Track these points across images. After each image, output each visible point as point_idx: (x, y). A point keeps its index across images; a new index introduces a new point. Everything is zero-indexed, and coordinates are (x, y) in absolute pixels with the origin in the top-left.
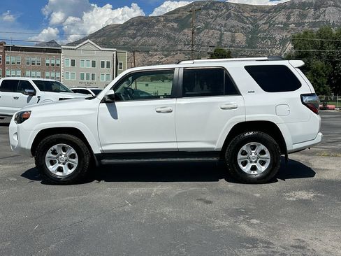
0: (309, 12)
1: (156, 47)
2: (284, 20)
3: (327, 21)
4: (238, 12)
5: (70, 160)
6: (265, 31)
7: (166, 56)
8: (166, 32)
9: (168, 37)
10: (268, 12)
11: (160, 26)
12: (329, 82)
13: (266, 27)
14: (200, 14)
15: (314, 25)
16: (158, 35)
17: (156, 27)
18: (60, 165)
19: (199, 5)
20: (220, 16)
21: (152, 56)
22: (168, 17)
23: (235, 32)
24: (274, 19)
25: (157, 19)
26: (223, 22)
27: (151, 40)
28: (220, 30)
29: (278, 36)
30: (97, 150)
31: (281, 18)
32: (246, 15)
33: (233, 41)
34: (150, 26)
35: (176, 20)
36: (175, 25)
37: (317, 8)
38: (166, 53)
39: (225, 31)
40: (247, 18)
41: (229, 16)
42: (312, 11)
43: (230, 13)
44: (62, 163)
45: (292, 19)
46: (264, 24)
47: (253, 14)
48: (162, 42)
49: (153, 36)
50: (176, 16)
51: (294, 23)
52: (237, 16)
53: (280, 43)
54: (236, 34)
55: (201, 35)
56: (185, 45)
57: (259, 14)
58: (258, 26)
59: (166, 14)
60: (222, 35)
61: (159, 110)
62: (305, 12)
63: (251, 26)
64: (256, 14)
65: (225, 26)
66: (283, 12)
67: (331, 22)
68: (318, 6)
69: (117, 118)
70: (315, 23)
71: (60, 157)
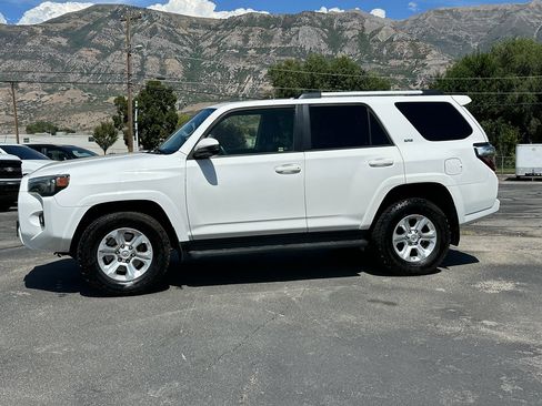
0: (275, 32)
1: (30, 76)
2: (240, 43)
3: (301, 48)
4: (169, 25)
5: (139, 254)
6: (211, 58)
7: (50, 92)
8: (47, 51)
9: (52, 61)
10: (216, 29)
11: (37, 42)
13: (214, 51)
14: (107, 25)
15: (282, 52)
16: (34, 56)
17: (29, 44)
18: (122, 264)
19: (102, 11)
20: (139, 31)
21: (23, 91)
22: (49, 28)
23: (165, 58)
24: (224, 40)
25: (31, 30)
26: (146, 41)
27: (21, 65)
28: (141, 54)
29: (232, 66)
30: (183, 236)
31: (234, 39)
32: (182, 31)
33: (163, 71)
34: (18, 42)
35: (64, 33)
36: (64, 42)
37: (286, 27)
38: (49, 87)
39: (149, 54)
40: (183, 35)
41: (153, 32)
42: (280, 31)
43: (155, 27)
44: (125, 260)
45: (251, 42)
46: (210, 47)
47: (192, 30)
48: (42, 69)
49: (24, 57)
50: (64, 26)
51: (255, 49)
52: (167, 31)
53: (236, 78)
54: (167, 62)
55: (110, 59)
56: (82, 74)
57: (201, 32)
58: (200, 49)
59: (47, 22)
60: (144, 61)
61: (280, 169)
62: (270, 32)
63: (190, 50)
64: (198, 31)
65: (149, 47)
66: (237, 31)
67: (307, 48)
68: (288, 23)
69: (216, 184)
70: (284, 50)
71: (121, 250)
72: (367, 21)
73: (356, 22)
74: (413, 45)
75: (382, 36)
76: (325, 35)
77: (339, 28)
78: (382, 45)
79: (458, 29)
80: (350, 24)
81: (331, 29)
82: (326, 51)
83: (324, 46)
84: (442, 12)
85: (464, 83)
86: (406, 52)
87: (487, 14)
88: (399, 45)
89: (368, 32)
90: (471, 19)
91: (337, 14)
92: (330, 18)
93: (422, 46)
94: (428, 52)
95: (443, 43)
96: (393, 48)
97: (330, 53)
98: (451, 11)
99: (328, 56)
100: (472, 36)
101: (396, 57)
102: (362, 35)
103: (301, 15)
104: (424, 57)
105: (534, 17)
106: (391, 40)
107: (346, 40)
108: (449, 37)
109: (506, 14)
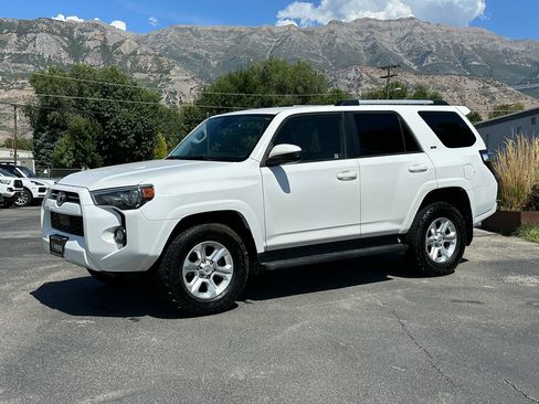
0: (9, 38)
3: (39, 56)
12: (99, 150)
15: (18, 58)
18: (204, 280)
37: (22, 31)
42: (14, 36)
61: (341, 175)
62: (3, 37)
67: (46, 56)
68: (23, 29)
69: (289, 192)
70: (20, 56)
71: (202, 265)
72: (109, 33)
73: (97, 32)
74: (156, 59)
75: (126, 49)
76: (64, 44)
77: (80, 38)
78: (126, 58)
79: (198, 47)
80: (91, 35)
81: (71, 38)
82: (67, 60)
83: (64, 55)
84: (182, 29)
85: (228, 98)
86: (150, 65)
87: (224, 34)
88: (142, 59)
89: (110, 44)
90: (209, 38)
91: (77, 24)
92: (70, 27)
93: (165, 61)
94: (171, 67)
95: (185, 59)
96: (137, 61)
97: (72, 62)
98: (190, 29)
99: (69, 65)
100: (212, 55)
101: (140, 70)
102: (104, 46)
103: (38, 21)
104: (168, 72)
105: (265, 40)
106: (134, 53)
107: (89, 50)
108: (190, 54)
109: (241, 36)
